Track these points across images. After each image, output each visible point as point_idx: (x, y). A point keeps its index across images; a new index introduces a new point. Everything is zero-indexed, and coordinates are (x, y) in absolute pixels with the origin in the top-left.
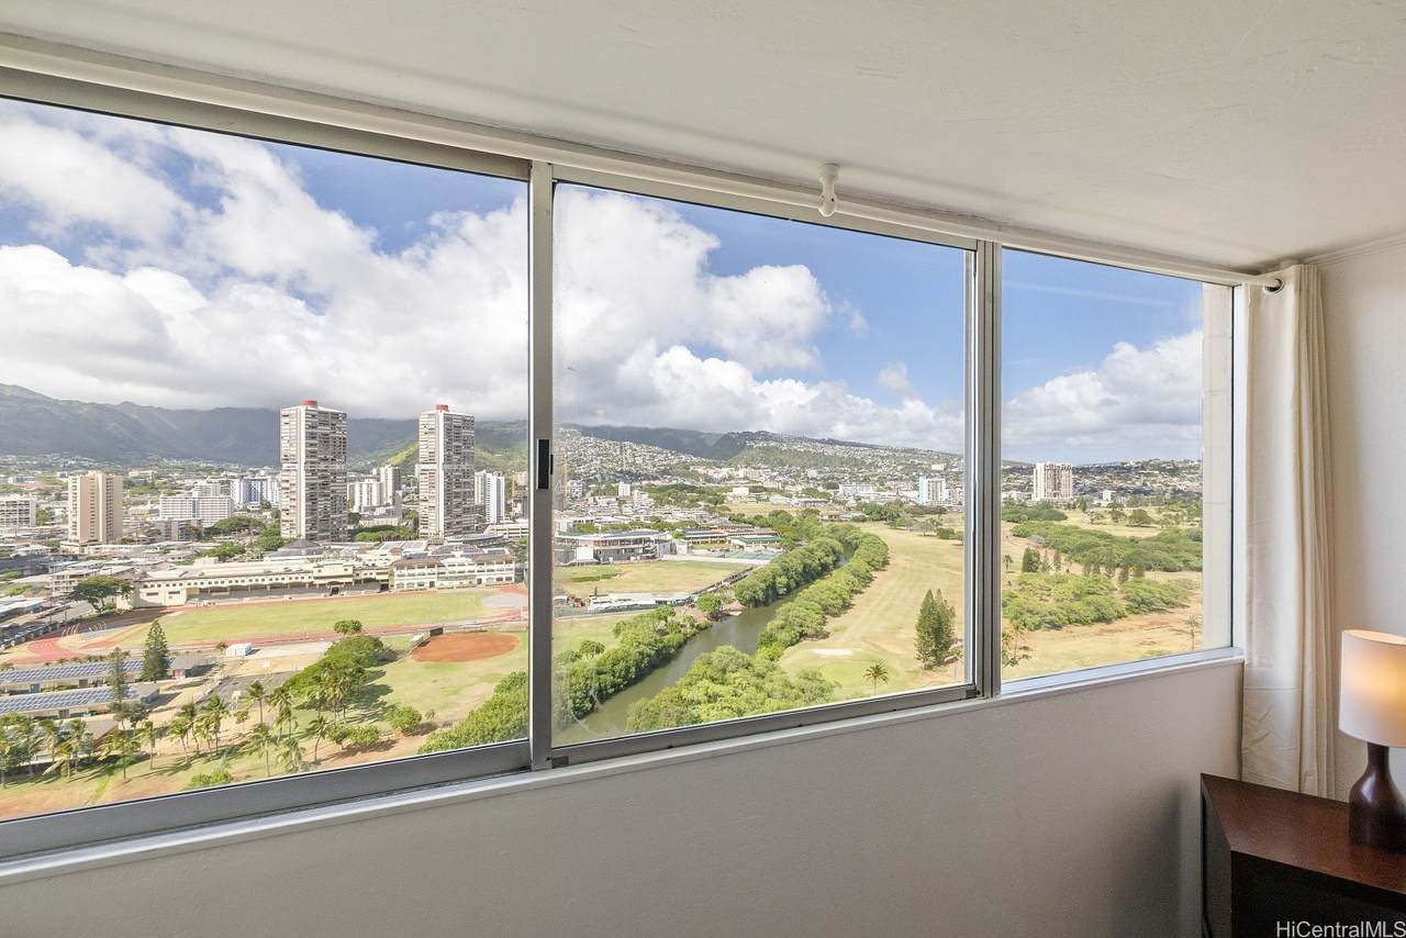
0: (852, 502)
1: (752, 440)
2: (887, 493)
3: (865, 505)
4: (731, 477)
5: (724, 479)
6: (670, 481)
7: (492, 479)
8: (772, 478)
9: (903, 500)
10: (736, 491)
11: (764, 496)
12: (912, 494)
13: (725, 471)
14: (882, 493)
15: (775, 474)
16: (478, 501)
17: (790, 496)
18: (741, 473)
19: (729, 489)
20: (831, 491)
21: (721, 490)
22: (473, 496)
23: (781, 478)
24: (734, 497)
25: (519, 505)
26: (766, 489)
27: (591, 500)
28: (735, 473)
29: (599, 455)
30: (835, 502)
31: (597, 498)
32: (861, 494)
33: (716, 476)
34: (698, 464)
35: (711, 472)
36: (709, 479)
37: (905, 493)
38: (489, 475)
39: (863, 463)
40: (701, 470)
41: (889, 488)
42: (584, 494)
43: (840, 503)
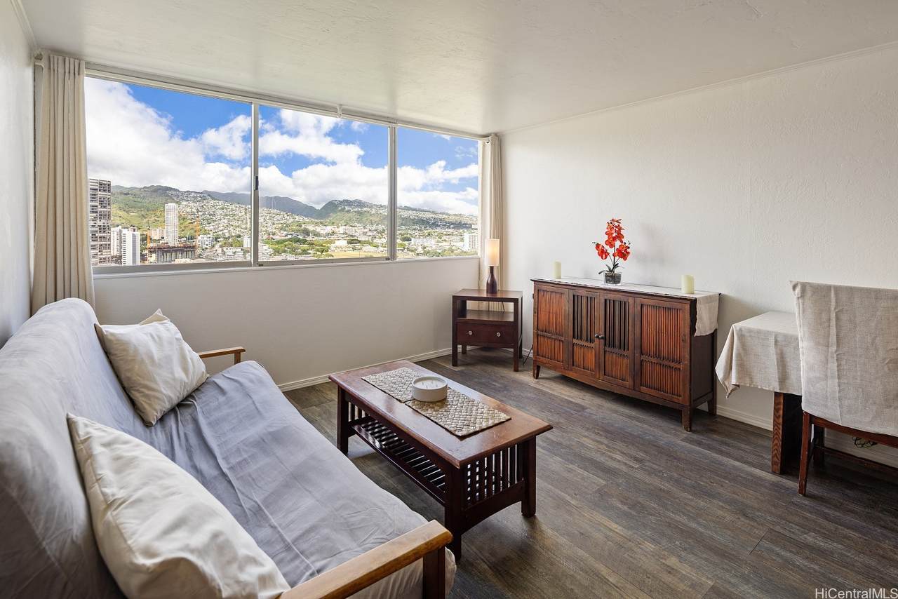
0: (420, 250)
1: (350, 205)
2: (444, 243)
3: (429, 252)
4: (333, 233)
5: (328, 235)
6: (286, 236)
7: (128, 234)
8: (365, 234)
9: (454, 248)
10: (338, 243)
11: (358, 246)
12: (459, 244)
13: (329, 229)
14: (440, 244)
15: (366, 230)
16: (114, 251)
17: (377, 247)
18: (341, 230)
19: (332, 242)
20: (406, 243)
21: (327, 242)
22: (109, 248)
23: (370, 233)
24: (336, 247)
25: (154, 255)
26: (360, 242)
27: (219, 250)
28: (337, 230)
29: (227, 215)
30: (408, 250)
31: (225, 249)
32: (426, 244)
33: (322, 232)
34: (309, 223)
35: (318, 229)
36: (317, 235)
37: (455, 244)
38: (125, 231)
39: (428, 223)
40: (311, 228)
41: (445, 240)
42: (213, 246)
43: (412, 251)
